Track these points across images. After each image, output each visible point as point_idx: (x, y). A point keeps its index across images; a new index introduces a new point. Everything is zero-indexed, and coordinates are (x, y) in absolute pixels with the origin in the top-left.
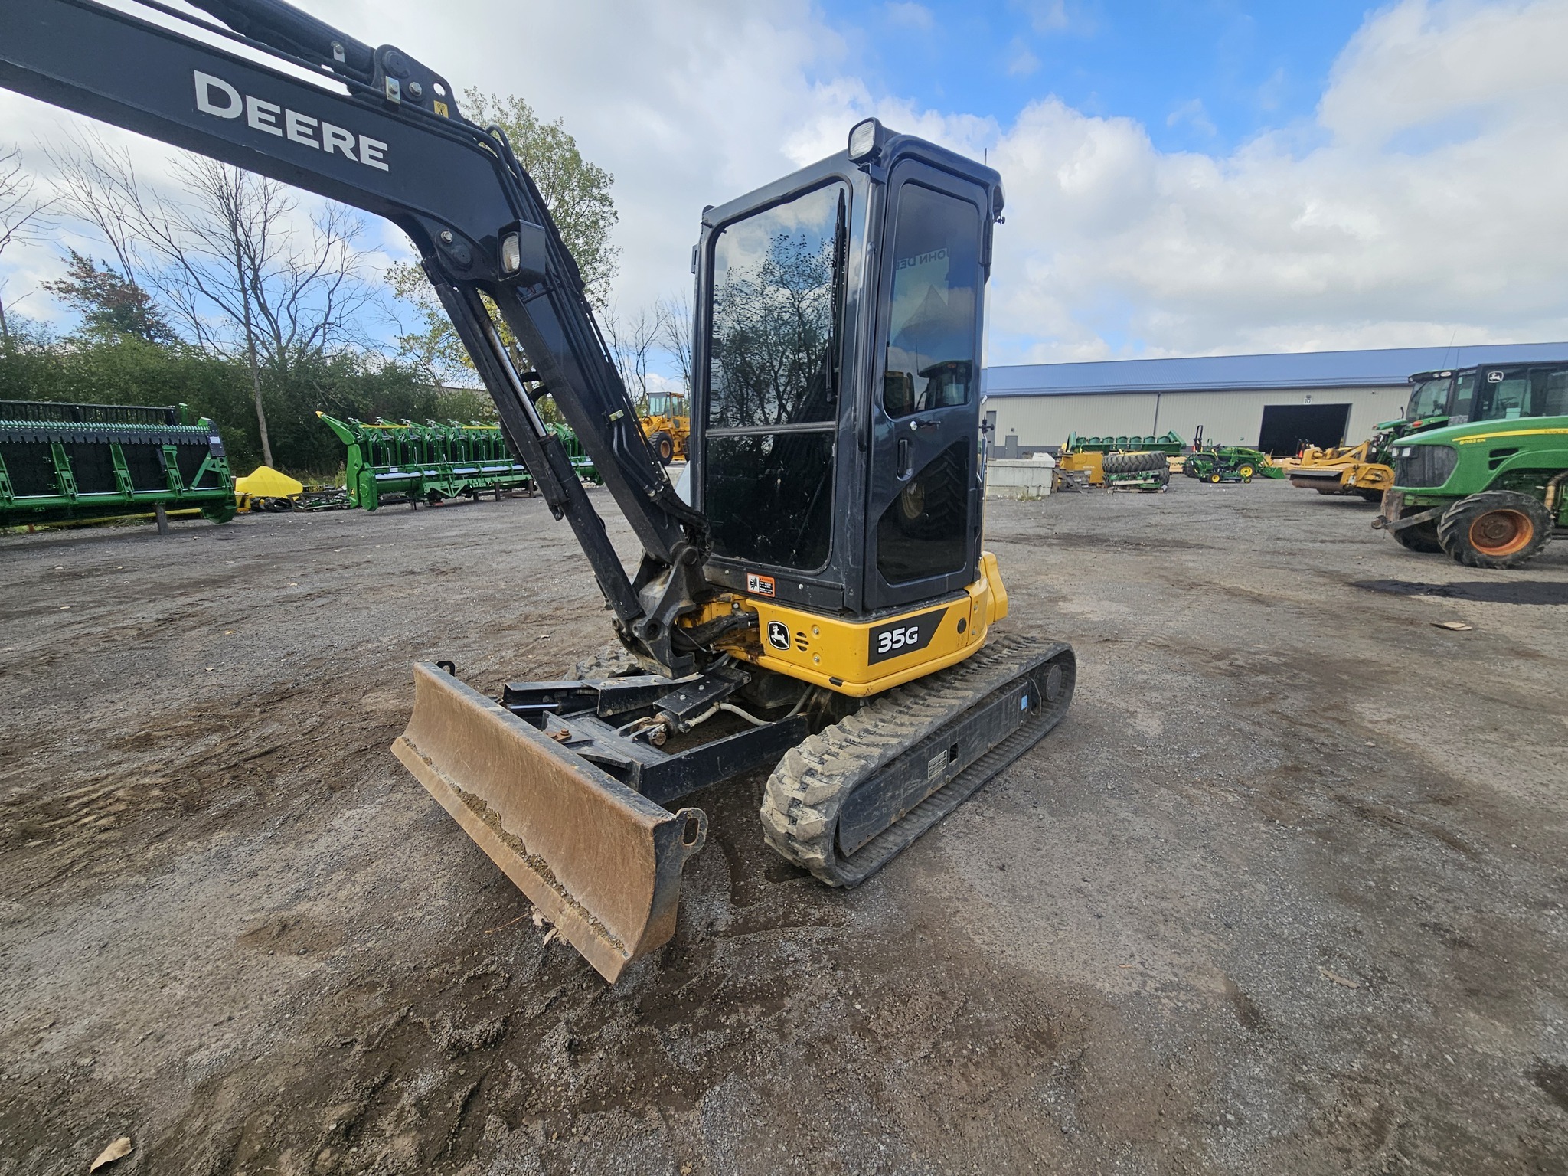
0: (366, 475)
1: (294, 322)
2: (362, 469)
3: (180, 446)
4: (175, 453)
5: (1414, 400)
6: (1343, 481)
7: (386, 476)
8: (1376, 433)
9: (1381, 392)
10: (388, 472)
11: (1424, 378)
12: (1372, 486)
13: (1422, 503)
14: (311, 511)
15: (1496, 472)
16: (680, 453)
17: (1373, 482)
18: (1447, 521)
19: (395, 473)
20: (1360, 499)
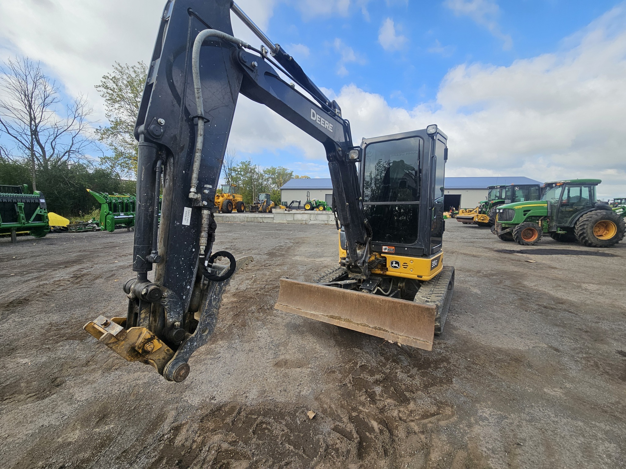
0: (110, 216)
1: (53, 149)
2: (109, 214)
3: (26, 203)
4: (23, 206)
5: (490, 194)
6: (474, 220)
7: (119, 217)
8: (480, 204)
9: (469, 191)
10: (119, 215)
11: (492, 188)
12: (483, 221)
13: (507, 226)
14: (79, 232)
15: (526, 217)
16: (235, 208)
17: (483, 220)
18: (515, 231)
19: (122, 216)
20: (477, 225)
